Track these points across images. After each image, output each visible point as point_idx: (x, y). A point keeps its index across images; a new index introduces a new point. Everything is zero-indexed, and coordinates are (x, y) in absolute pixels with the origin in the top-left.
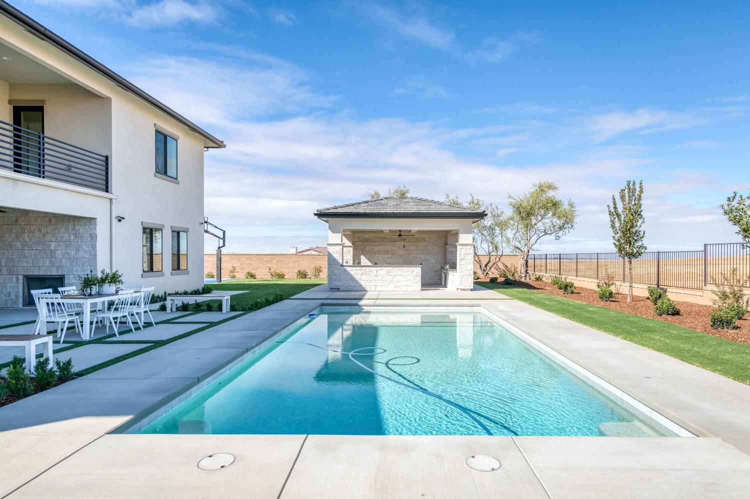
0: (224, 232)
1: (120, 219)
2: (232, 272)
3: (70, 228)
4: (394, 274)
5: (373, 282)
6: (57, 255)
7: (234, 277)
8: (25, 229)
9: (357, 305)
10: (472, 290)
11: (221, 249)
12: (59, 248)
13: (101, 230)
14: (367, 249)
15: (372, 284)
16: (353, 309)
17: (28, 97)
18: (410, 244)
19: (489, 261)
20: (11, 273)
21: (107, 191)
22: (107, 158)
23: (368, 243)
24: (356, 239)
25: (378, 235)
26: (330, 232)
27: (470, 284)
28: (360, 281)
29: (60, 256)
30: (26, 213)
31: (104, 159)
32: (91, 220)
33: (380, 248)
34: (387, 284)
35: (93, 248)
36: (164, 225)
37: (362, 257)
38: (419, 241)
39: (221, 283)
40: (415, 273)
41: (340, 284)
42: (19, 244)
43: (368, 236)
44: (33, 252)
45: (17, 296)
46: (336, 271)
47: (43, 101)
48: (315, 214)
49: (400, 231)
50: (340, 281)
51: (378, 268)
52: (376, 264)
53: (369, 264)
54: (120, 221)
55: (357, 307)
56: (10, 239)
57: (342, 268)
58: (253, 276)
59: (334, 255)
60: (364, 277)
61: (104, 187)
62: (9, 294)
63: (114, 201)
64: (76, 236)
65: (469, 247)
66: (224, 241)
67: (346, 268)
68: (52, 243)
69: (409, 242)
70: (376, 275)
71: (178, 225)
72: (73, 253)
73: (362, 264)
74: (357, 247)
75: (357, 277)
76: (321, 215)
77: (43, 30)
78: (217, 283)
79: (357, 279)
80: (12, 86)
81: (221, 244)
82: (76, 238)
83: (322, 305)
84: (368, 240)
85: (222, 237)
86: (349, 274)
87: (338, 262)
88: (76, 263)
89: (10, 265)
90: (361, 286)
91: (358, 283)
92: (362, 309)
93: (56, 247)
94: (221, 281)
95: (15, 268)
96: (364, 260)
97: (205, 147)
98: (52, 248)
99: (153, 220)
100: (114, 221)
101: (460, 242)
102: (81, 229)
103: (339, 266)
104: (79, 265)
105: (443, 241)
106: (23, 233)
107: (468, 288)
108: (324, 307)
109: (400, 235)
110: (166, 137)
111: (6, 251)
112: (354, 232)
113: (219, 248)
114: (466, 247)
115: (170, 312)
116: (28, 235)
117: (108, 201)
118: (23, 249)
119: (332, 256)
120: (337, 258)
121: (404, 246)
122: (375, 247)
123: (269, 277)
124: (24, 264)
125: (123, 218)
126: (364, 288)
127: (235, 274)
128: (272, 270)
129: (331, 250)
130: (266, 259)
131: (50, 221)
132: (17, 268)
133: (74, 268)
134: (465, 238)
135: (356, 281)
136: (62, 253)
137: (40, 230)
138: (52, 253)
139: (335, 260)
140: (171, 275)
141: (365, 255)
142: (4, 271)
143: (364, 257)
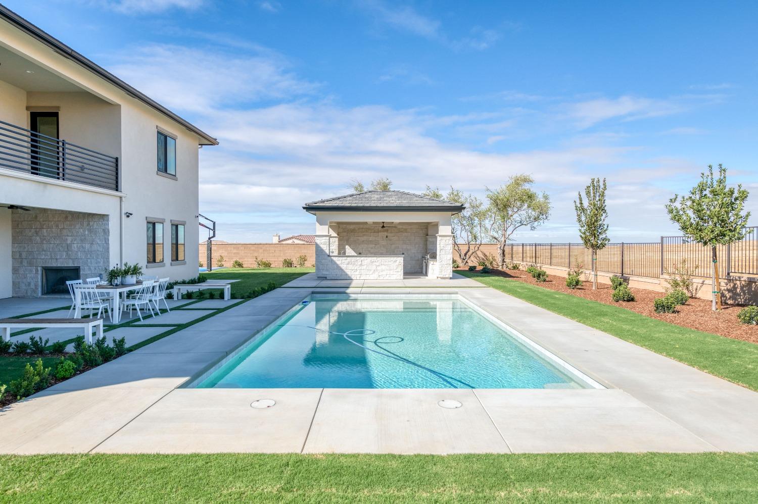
0: (214, 223)
1: (128, 215)
2: (219, 261)
3: (85, 224)
4: (378, 264)
5: (358, 271)
6: (73, 248)
7: (221, 266)
8: (44, 225)
9: (345, 293)
10: (451, 278)
11: (211, 239)
12: (75, 242)
13: (113, 225)
14: (352, 239)
15: (357, 273)
16: (341, 296)
17: (44, 104)
18: (392, 235)
19: (469, 251)
20: (31, 264)
21: (117, 190)
22: (117, 159)
23: (352, 233)
24: (341, 230)
25: (363, 228)
26: (317, 224)
27: (449, 272)
28: (346, 271)
29: (76, 250)
30: (44, 210)
31: (114, 160)
32: (104, 217)
33: (365, 238)
34: (371, 272)
35: (105, 241)
36: (165, 219)
37: (347, 247)
38: (402, 232)
39: (212, 272)
40: (398, 262)
41: (328, 273)
42: (38, 238)
43: (352, 227)
44: (51, 245)
45: (36, 286)
46: (323, 261)
47: (58, 108)
48: (304, 208)
49: (383, 223)
50: (327, 270)
51: (362, 258)
52: (360, 254)
53: (354, 254)
54: (128, 216)
55: (345, 295)
56: (30, 234)
57: (329, 258)
58: (240, 265)
59: (322, 246)
60: (350, 267)
61: (114, 186)
62: (29, 284)
63: (123, 199)
64: (90, 231)
65: (448, 238)
66: (214, 232)
67: (332, 258)
68: (68, 237)
69: (391, 233)
70: (361, 265)
71: (177, 218)
72: (87, 246)
73: (347, 255)
74: (341, 238)
75: (343, 267)
76: (309, 208)
77: (70, 51)
78: (207, 272)
79: (343, 268)
80: (30, 94)
81: (212, 235)
82: (91, 233)
83: (313, 293)
84: (353, 231)
85: (212, 228)
86: (335, 263)
87: (325, 252)
88: (91, 256)
89: (30, 258)
90: (347, 275)
91: (344, 272)
92: (350, 297)
93: (72, 241)
94: (211, 270)
95: (35, 260)
96: (349, 251)
97: (199, 145)
98: (69, 242)
99: (155, 215)
100: (124, 217)
101: (440, 233)
102: (95, 225)
103: (326, 256)
104: (93, 257)
105: (424, 232)
106: (42, 228)
107: (447, 276)
108: (314, 295)
109: (383, 227)
110: (166, 137)
111: (26, 245)
112: (339, 223)
113: (209, 239)
114: (445, 238)
115: (177, 300)
116: (47, 231)
117: (119, 199)
118: (42, 243)
119: (320, 247)
120: (324, 249)
121: (387, 237)
122: (359, 238)
123: (255, 266)
124: (43, 257)
125: (131, 214)
126: (349, 277)
127: (223, 263)
128: (259, 260)
129: (318, 241)
130: (253, 248)
131: (66, 217)
132: (36, 261)
133: (89, 260)
134: (444, 230)
135: (342, 270)
136: (77, 246)
137: (57, 226)
138: (69, 247)
139: (322, 250)
140: (171, 265)
141: (350, 246)
142: (25, 263)
143: (349, 247)
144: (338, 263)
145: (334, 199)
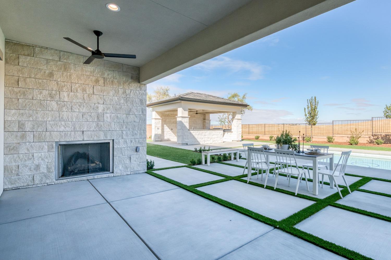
5: (203, 139)
6: (105, 119)
8: (63, 87)
12: (108, 112)
14: (167, 121)
20: (40, 139)
23: (168, 117)
29: (109, 120)
34: (209, 139)
35: (142, 112)
37: (165, 125)
40: (221, 133)
41: (188, 141)
42: (54, 103)
44: (75, 114)
45: (48, 169)
46: (186, 133)
50: (188, 139)
51: (206, 131)
56: (40, 97)
57: (189, 132)
60: (199, 136)
62: (38, 167)
64: (126, 100)
67: (191, 131)
68: (99, 105)
70: (205, 135)
74: (163, 120)
75: (196, 137)
82: (127, 102)
86: (192, 134)
87: (186, 128)
88: (126, 127)
89: (39, 130)
91: (197, 140)
93: (104, 110)
95: (48, 133)
96: (166, 128)
98: (100, 110)
104: (129, 129)
105: (202, 117)
106: (60, 91)
109: (197, 113)
111: (33, 112)
116: (68, 95)
118: (60, 110)
124: (62, 129)
129: (183, 120)
132: (51, 135)
133: (124, 132)
136: (111, 116)
137: (84, 90)
139: (185, 126)
142: (30, 137)
144: (194, 134)
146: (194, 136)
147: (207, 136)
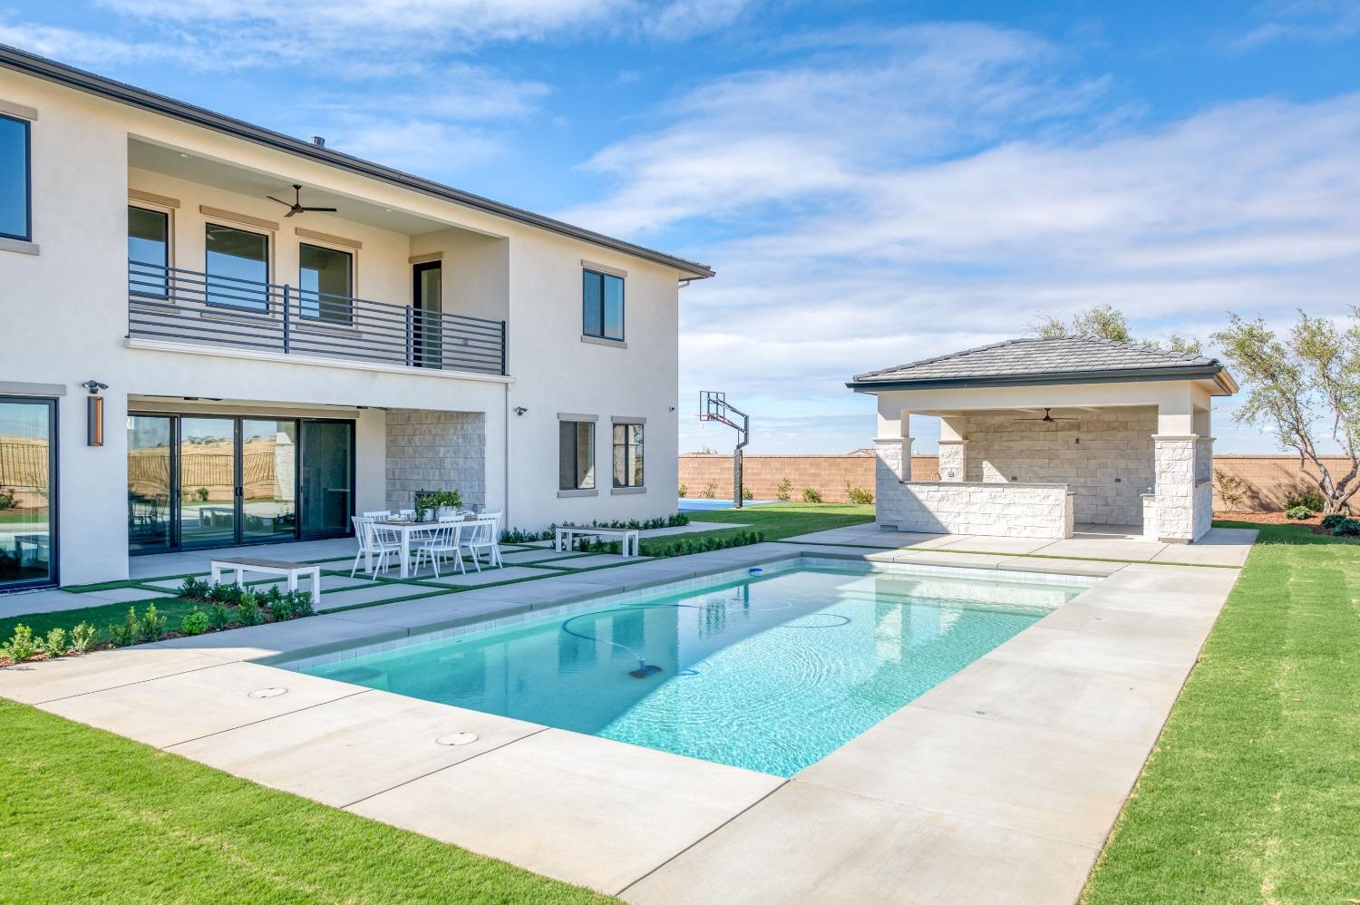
0: (746, 418)
1: (521, 411)
2: (783, 489)
3: (459, 426)
4: (1006, 501)
5: (963, 516)
6: (446, 465)
7: (786, 498)
8: (416, 430)
10: (1191, 542)
11: (742, 448)
12: (448, 456)
13: (492, 428)
14: (996, 447)
15: (961, 519)
16: (855, 564)
17: (426, 252)
18: (1091, 436)
19: (1353, 475)
20: (403, 488)
21: (503, 374)
22: (503, 324)
23: (998, 434)
24: (973, 428)
25: (1019, 422)
26: (880, 417)
28: (936, 514)
30: (417, 411)
31: (500, 327)
32: (479, 416)
33: (1026, 444)
35: (481, 454)
36: (597, 416)
37: (986, 465)
38: (1114, 429)
39: (742, 509)
40: (1052, 498)
41: (900, 518)
42: (411, 449)
43: (997, 420)
44: (424, 460)
46: (891, 493)
47: (440, 254)
48: (849, 386)
50: (899, 512)
51: (972, 489)
52: (1014, 479)
53: (1001, 479)
54: (520, 414)
56: (403, 443)
57: (902, 487)
58: (815, 497)
59: (888, 462)
60: (946, 506)
61: (500, 367)
63: (510, 385)
64: (464, 437)
65: (1181, 444)
66: (746, 434)
67: (909, 486)
68: (441, 448)
69: (1088, 432)
70: (969, 503)
71: (625, 413)
72: (461, 461)
74: (974, 444)
75: (931, 506)
76: (860, 386)
77: (397, 176)
78: (735, 509)
79: (931, 509)
80: (414, 238)
81: (742, 441)
82: (465, 442)
83: (802, 554)
84: (999, 429)
85: (743, 428)
86: (915, 498)
87: (894, 475)
88: (465, 477)
89: (402, 478)
90: (938, 523)
91: (933, 517)
92: (872, 567)
93: (445, 454)
94: (741, 505)
95: (407, 481)
96: (990, 472)
97: (681, 281)
98: (441, 455)
99: (578, 410)
100: (512, 416)
101: (1162, 432)
102: (469, 428)
103: (897, 483)
106: (414, 435)
108: (807, 559)
109: (1047, 418)
110: (602, 276)
111: (399, 459)
112: (967, 414)
113: (739, 447)
114: (1173, 445)
115: (560, 551)
116: (419, 439)
117: (503, 387)
118: (414, 456)
119: (885, 465)
120: (893, 468)
121: (1078, 441)
122: (1012, 444)
123: (847, 500)
124: (416, 477)
125: (525, 410)
126: (944, 528)
127: (788, 493)
128: (852, 488)
129: (882, 451)
130: (845, 464)
131: (439, 418)
132: (409, 483)
134: (1173, 425)
135: (930, 512)
136: (450, 461)
137: (430, 431)
138: (442, 461)
139: (889, 470)
140: (612, 494)
141: (991, 461)
142: (398, 487)
143: (990, 465)
144: (921, 497)
145: (919, 364)
146: (924, 503)
147: (978, 506)
